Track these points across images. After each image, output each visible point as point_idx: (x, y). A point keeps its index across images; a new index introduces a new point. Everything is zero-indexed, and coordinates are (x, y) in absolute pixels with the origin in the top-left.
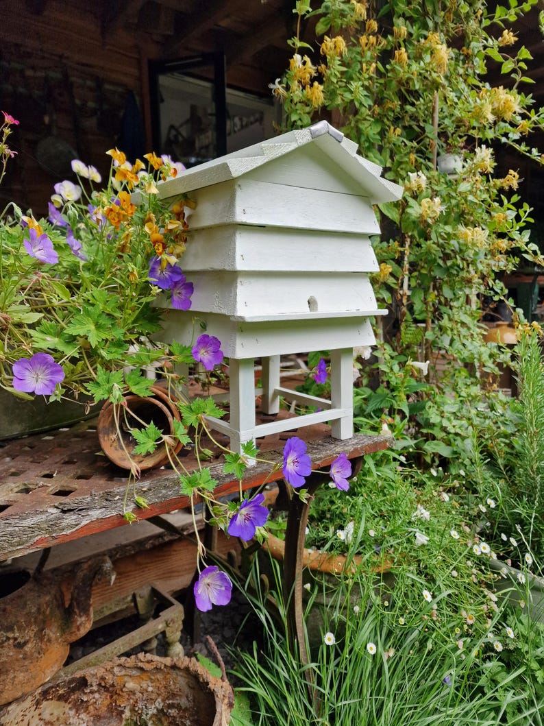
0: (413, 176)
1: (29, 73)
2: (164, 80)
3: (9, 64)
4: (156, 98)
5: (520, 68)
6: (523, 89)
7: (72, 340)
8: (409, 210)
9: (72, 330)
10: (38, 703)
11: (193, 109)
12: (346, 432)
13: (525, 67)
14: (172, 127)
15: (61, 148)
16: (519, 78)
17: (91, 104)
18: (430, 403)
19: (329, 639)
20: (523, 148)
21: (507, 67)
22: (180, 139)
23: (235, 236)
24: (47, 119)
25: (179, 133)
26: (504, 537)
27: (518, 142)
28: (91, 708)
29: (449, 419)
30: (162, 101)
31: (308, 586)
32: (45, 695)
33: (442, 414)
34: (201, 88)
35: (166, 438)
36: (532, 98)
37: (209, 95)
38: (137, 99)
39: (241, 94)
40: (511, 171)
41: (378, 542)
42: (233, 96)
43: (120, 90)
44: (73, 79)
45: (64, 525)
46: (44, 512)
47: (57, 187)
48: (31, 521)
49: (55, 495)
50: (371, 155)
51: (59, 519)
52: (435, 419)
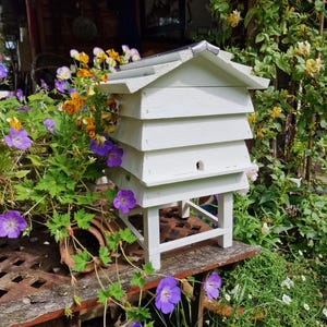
0: (301, 44)
7: (40, 193)
8: (297, 67)
9: (40, 187)
12: (228, 243)
15: (86, 22)
23: (142, 128)
24: (78, 5)
29: (317, 212)
31: (208, 322)
35: (95, 258)
41: (256, 301)
45: (28, 316)
46: (21, 302)
47: (58, 71)
48: (11, 310)
49: (32, 285)
50: (271, 27)
51: (27, 310)
52: (307, 212)
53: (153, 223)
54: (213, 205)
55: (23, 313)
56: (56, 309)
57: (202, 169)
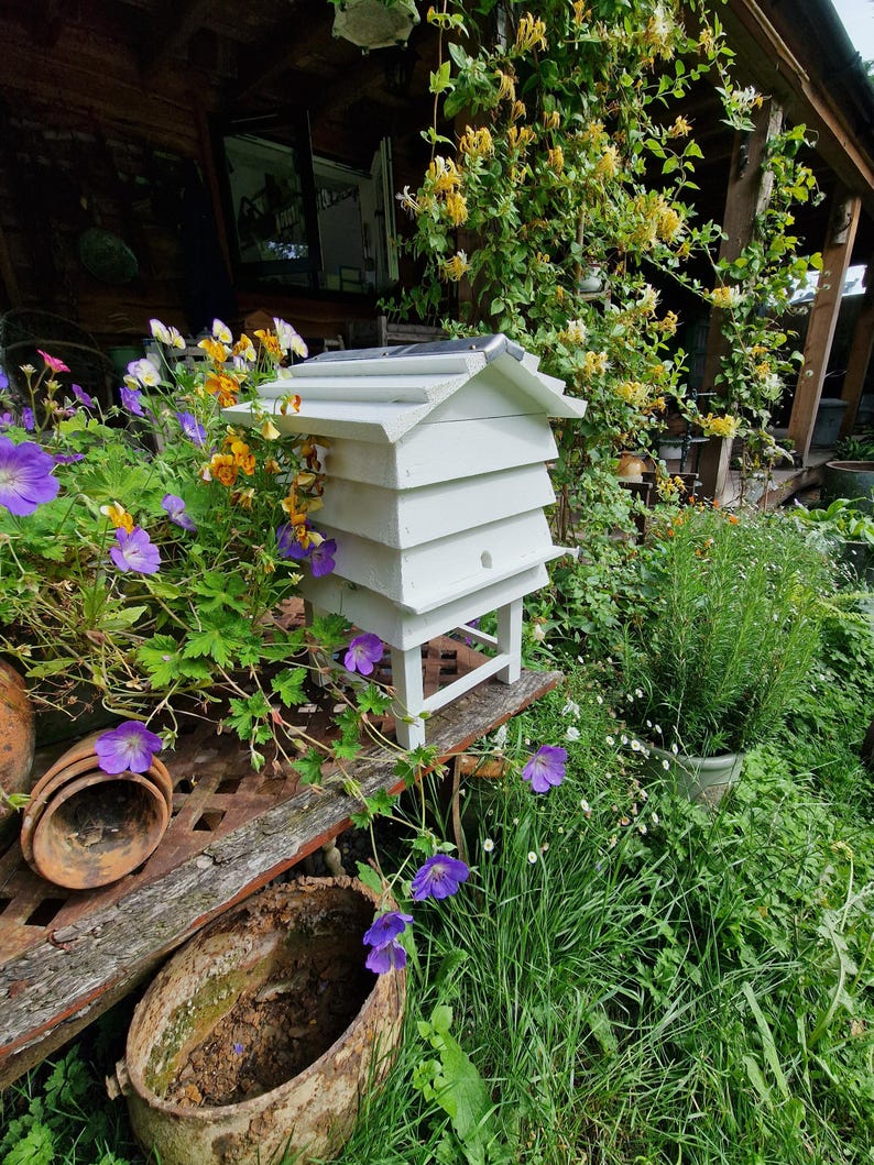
1: (50, 135)
2: (231, 143)
3: (21, 122)
4: (223, 168)
5: (686, 169)
6: (685, 196)
10: (200, 944)
11: (269, 178)
12: (515, 676)
13: (692, 169)
14: (244, 200)
15: (110, 243)
16: (682, 182)
17: (141, 180)
18: (573, 576)
19: (488, 845)
20: (683, 278)
21: (670, 166)
22: (257, 216)
23: (396, 504)
24: (84, 203)
25: (253, 208)
26: (649, 724)
27: (679, 271)
28: (256, 929)
29: (591, 593)
30: (232, 171)
31: (463, 792)
32: (207, 935)
33: (584, 587)
34: (278, 153)
36: (695, 209)
37: (290, 163)
38: (199, 172)
39: (331, 163)
40: (671, 313)
42: (321, 165)
43: (175, 158)
44: (111, 143)
45: (222, 893)
46: (194, 868)
47: (132, 367)
48: (180, 888)
49: (196, 827)
50: (514, 288)
51: (213, 880)
52: (578, 594)
53: (413, 671)
54: (494, 622)
55: (207, 890)
56: (272, 864)
57: (490, 566)
